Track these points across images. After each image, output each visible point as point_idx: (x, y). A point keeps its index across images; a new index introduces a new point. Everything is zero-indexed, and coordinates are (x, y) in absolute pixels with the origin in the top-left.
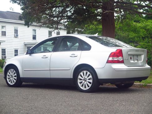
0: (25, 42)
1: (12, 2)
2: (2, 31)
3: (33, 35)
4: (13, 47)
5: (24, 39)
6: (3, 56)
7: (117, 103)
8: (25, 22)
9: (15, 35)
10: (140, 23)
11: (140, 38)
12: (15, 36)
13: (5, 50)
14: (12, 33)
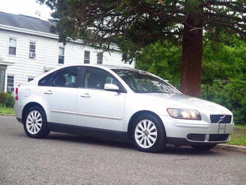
0: (46, 66)
1: (39, 2)
2: (10, 47)
3: (59, 56)
4: (27, 74)
5: (45, 62)
6: (9, 87)
7: (220, 176)
8: (59, 37)
9: (30, 53)
10: (233, 46)
11: (233, 71)
12: (30, 55)
13: (13, 77)
14: (26, 52)
